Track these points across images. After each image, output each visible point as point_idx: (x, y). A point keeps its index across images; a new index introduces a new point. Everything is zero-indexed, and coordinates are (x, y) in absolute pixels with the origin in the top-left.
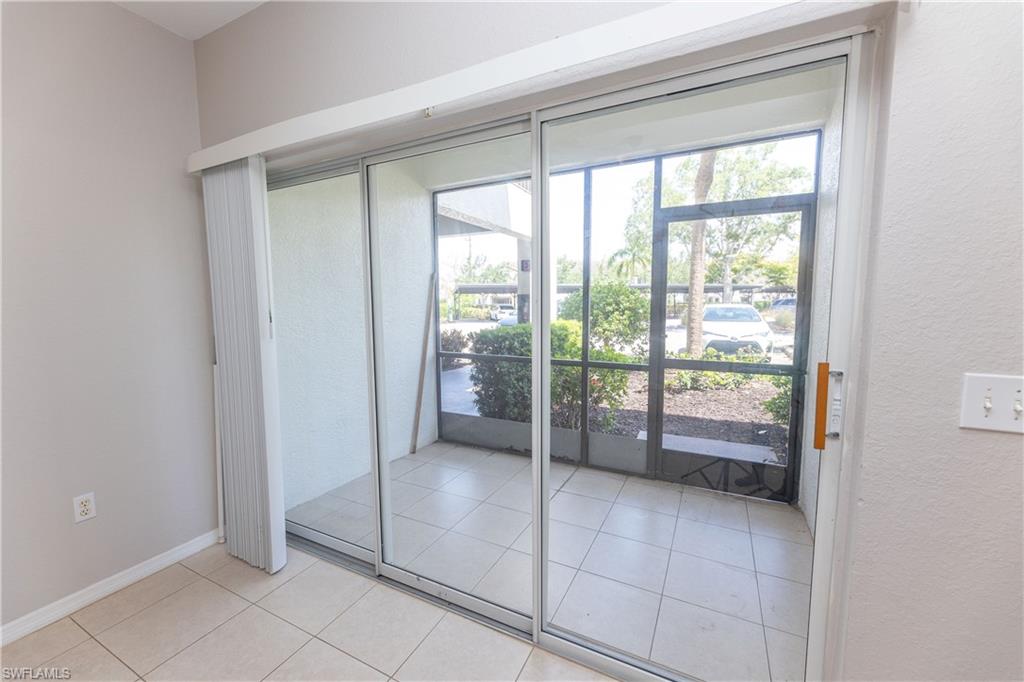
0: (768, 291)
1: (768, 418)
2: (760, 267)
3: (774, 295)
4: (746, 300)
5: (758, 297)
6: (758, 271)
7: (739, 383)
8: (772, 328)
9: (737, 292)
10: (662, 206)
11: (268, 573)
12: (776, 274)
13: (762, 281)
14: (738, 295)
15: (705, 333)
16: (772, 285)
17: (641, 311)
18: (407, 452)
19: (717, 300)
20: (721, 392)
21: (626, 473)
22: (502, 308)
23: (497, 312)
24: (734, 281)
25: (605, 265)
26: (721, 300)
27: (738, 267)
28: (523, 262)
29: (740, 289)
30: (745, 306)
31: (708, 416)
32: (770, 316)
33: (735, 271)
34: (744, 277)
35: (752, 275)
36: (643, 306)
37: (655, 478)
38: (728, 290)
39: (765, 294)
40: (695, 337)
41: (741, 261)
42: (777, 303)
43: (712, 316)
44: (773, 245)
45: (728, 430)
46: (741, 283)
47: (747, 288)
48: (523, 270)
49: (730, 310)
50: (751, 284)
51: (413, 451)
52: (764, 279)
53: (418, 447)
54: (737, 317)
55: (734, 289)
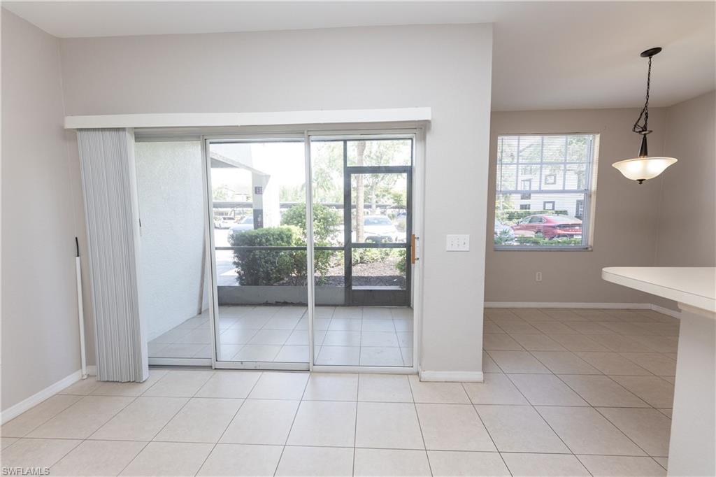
0: (393, 208)
1: (397, 273)
2: (390, 193)
3: (397, 210)
4: (383, 213)
5: (389, 211)
6: (389, 196)
7: (383, 258)
8: (397, 229)
9: (378, 208)
10: (348, 165)
11: (139, 382)
12: (397, 198)
13: (391, 202)
14: (379, 210)
15: (365, 232)
16: (396, 204)
17: (330, 220)
18: (196, 313)
19: (368, 213)
20: (375, 263)
21: (335, 305)
22: (225, 219)
23: (220, 222)
24: (377, 202)
25: (299, 190)
26: (370, 213)
27: (379, 193)
28: (256, 188)
29: (381, 206)
30: (383, 216)
31: (370, 275)
32: (395, 222)
33: (377, 196)
34: (382, 200)
35: (386, 198)
36: (331, 217)
37: (349, 306)
38: (374, 206)
39: (392, 210)
40: (360, 234)
41: (380, 190)
42: (399, 214)
43: (367, 223)
44: (396, 181)
45: (380, 280)
46: (380, 203)
47: (383, 206)
48: (256, 193)
49: (375, 219)
50: (385, 204)
51: (200, 313)
52: (392, 201)
53: (203, 310)
54: (380, 222)
55: (377, 206)
